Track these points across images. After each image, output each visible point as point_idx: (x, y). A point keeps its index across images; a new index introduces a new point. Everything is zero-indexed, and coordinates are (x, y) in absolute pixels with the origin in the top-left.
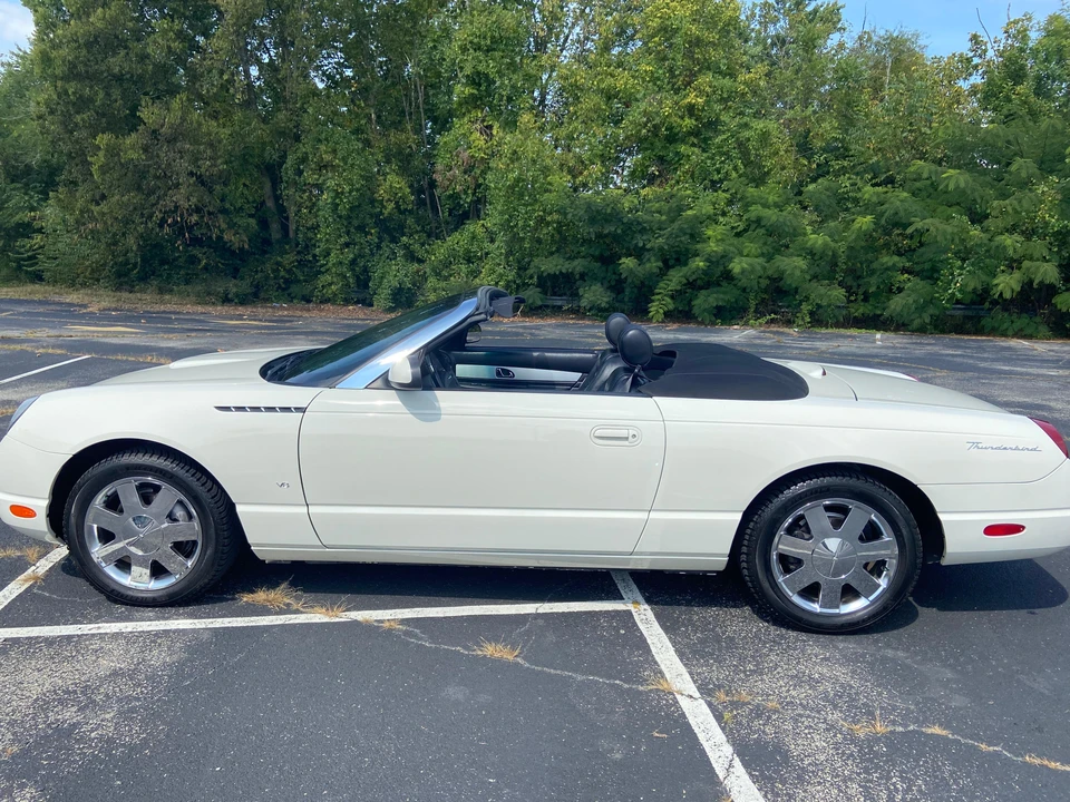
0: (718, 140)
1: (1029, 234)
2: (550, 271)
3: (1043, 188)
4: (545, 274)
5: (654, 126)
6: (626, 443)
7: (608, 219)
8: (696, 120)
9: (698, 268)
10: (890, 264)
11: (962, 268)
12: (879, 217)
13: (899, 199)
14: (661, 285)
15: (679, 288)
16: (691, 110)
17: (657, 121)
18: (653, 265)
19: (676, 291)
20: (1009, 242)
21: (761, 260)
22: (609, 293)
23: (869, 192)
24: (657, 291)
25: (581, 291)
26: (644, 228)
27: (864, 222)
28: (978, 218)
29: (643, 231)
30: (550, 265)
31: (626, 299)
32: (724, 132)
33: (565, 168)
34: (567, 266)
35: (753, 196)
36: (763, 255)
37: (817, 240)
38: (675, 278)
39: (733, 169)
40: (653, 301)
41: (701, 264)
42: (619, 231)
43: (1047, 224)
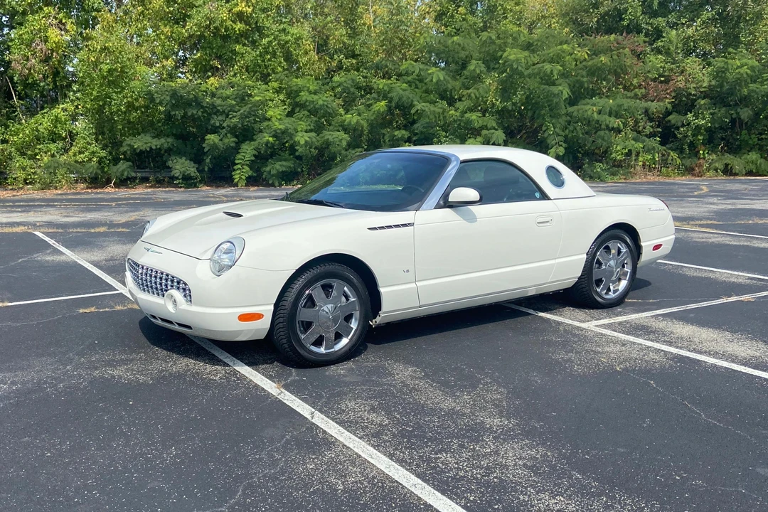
0: (264, 41)
1: (484, 112)
2: (141, 148)
3: (489, 81)
4: (138, 151)
5: (216, 28)
6: (548, 224)
7: (188, 104)
8: (246, 25)
9: (268, 142)
10: (400, 136)
11: (446, 137)
12: (391, 100)
13: (400, 89)
14: (239, 156)
15: (253, 158)
16: (240, 16)
17: (217, 24)
18: (230, 140)
19: (252, 161)
20: (474, 117)
21: (313, 134)
22: (193, 165)
23: (381, 83)
24: (237, 162)
25: (170, 163)
26: (218, 111)
27: (381, 105)
28: (451, 102)
29: (217, 113)
30: (142, 142)
31: (206, 169)
32: (268, 36)
33: (140, 60)
34: (155, 143)
35: (297, 85)
36: (311, 131)
37: (351, 118)
38: (248, 151)
39: (280, 64)
40: (234, 170)
41: (271, 139)
42: (200, 113)
43: (494, 105)
